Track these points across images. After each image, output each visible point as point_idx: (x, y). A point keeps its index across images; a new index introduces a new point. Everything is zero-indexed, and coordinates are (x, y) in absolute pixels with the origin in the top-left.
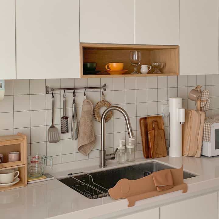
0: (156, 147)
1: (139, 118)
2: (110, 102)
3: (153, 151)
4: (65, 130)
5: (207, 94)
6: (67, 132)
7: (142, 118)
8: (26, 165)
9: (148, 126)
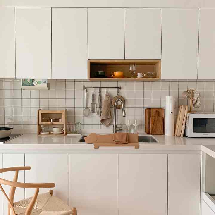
0: (154, 128)
1: (145, 109)
2: (123, 97)
3: (152, 130)
4: (93, 111)
5: (197, 94)
6: (94, 112)
7: (147, 109)
8: (65, 125)
9: (152, 114)
